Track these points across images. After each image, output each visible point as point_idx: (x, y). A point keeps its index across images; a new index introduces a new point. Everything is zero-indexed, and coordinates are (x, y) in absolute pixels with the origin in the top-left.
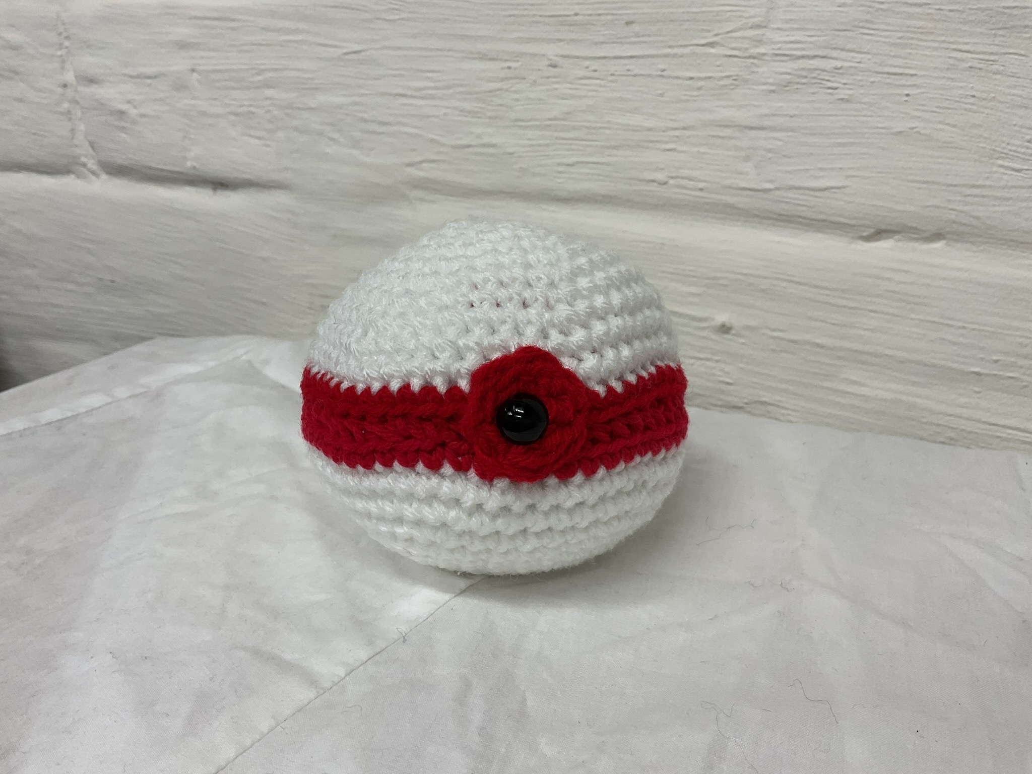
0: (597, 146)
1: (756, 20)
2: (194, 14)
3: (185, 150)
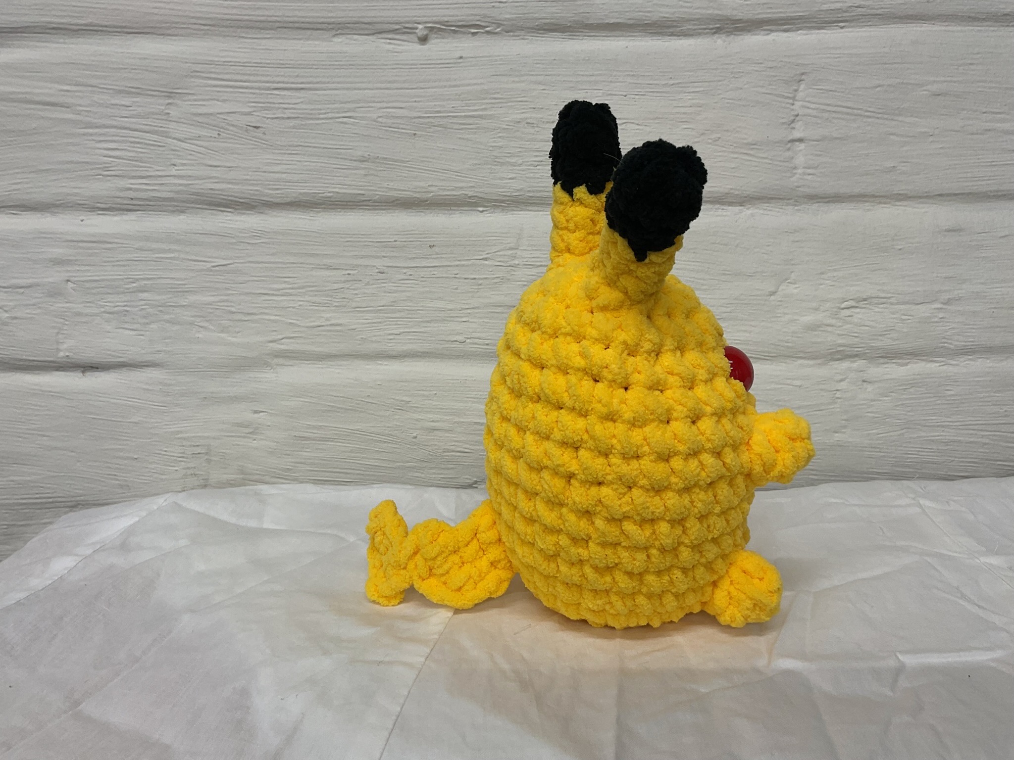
0: (416, 321)
1: (512, 245)
2: (69, 238)
3: (58, 343)
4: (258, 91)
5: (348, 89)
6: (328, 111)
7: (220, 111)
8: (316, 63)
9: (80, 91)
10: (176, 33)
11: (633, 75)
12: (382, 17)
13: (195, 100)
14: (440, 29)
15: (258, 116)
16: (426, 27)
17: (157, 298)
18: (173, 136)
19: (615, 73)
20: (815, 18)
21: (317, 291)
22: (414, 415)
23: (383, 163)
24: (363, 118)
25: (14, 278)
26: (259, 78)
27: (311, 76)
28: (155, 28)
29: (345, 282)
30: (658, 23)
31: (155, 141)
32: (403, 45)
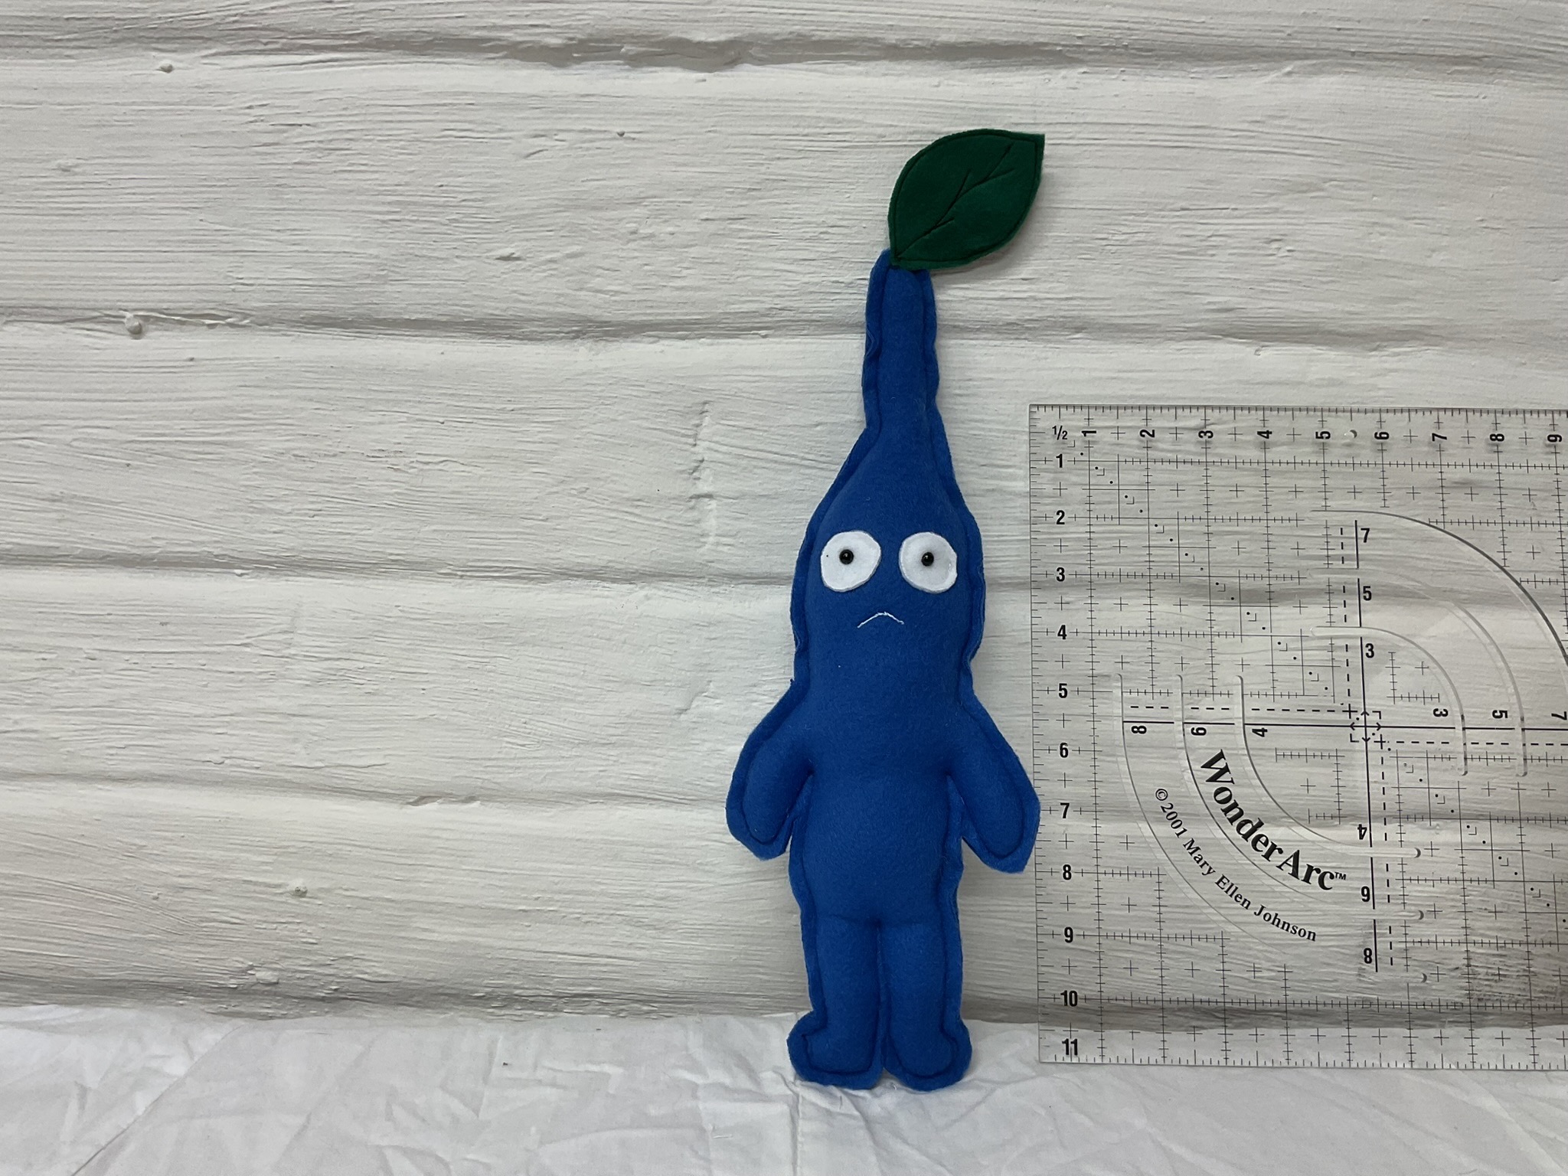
6: (2, 428)
11: (452, 395)
12: (71, 300)
14: (157, 319)
16: (136, 316)
19: (424, 390)
20: (718, 323)
22: (153, 866)
23: (85, 505)
24: (51, 441)
29: (38, 670)
30: (486, 321)
32: (105, 338)
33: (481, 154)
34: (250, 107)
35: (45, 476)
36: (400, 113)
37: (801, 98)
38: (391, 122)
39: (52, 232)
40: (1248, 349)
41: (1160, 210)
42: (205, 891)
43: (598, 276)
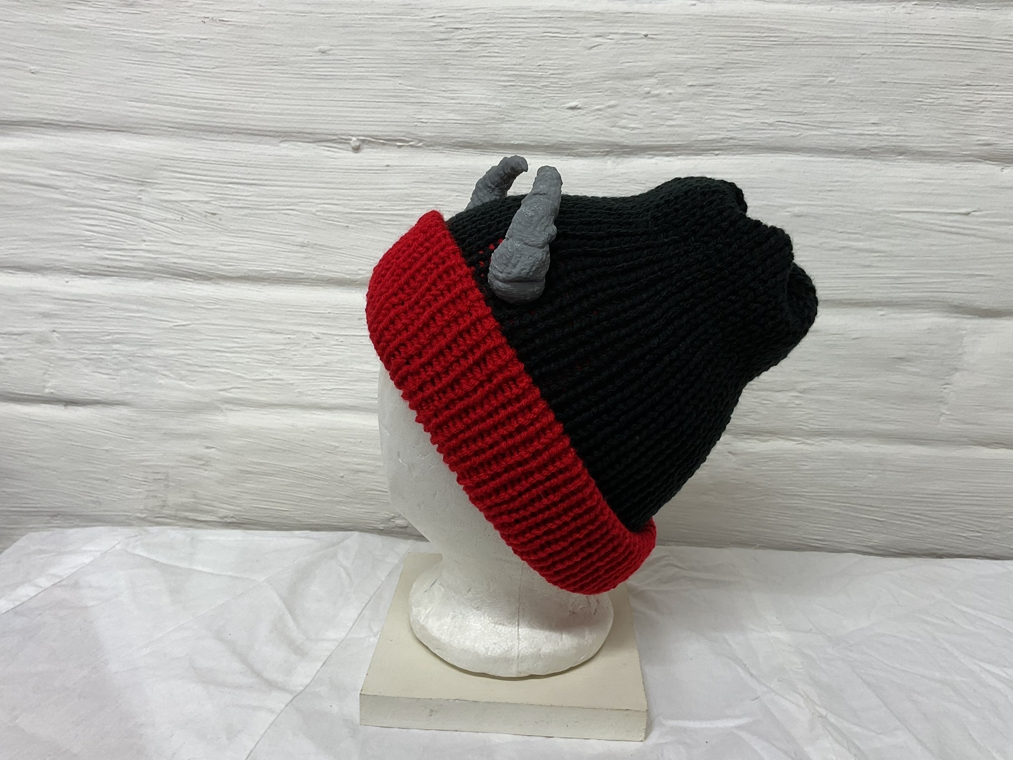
2: (58, 296)
3: (45, 381)
4: (216, 184)
5: (291, 186)
6: (274, 203)
7: (184, 199)
8: (265, 163)
9: (66, 176)
10: (146, 132)
12: (322, 129)
13: (163, 189)
14: (370, 141)
15: (215, 205)
16: (358, 139)
17: (127, 349)
18: (144, 217)
20: (692, 146)
21: (262, 351)
22: (342, 458)
23: (319, 249)
24: (303, 211)
25: (11, 326)
26: (216, 174)
27: (261, 174)
28: (131, 127)
29: (285, 344)
30: (557, 145)
31: (128, 220)
32: (340, 153)
33: (563, 47)
34: (434, 17)
35: (297, 232)
36: (519, 22)
37: (752, 16)
38: (514, 27)
39: (313, 89)
40: (998, 168)
41: (955, 85)
42: (369, 473)
43: (624, 119)
